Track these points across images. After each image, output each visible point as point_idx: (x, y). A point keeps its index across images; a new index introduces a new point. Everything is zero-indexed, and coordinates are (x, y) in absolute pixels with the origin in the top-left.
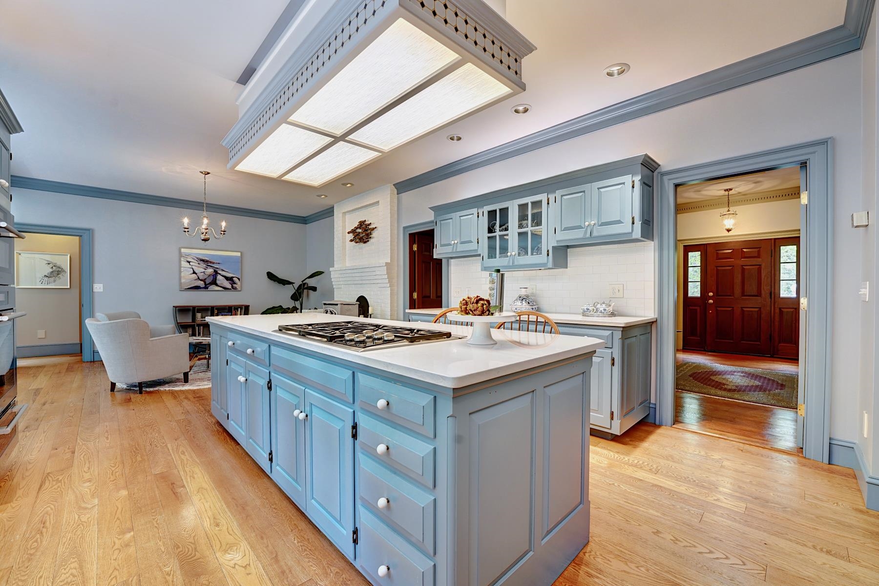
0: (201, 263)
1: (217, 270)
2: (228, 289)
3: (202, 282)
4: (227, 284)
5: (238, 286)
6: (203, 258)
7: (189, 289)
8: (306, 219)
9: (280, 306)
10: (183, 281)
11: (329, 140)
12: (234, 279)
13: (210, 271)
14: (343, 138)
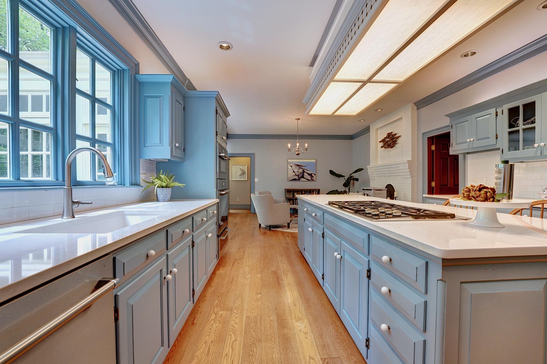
0: (297, 166)
1: (304, 170)
2: (309, 180)
3: (297, 177)
4: (309, 178)
5: (314, 178)
6: (298, 164)
7: (291, 180)
8: (352, 136)
9: (337, 190)
10: (289, 176)
11: (360, 84)
12: (312, 174)
13: (301, 170)
14: (369, 80)
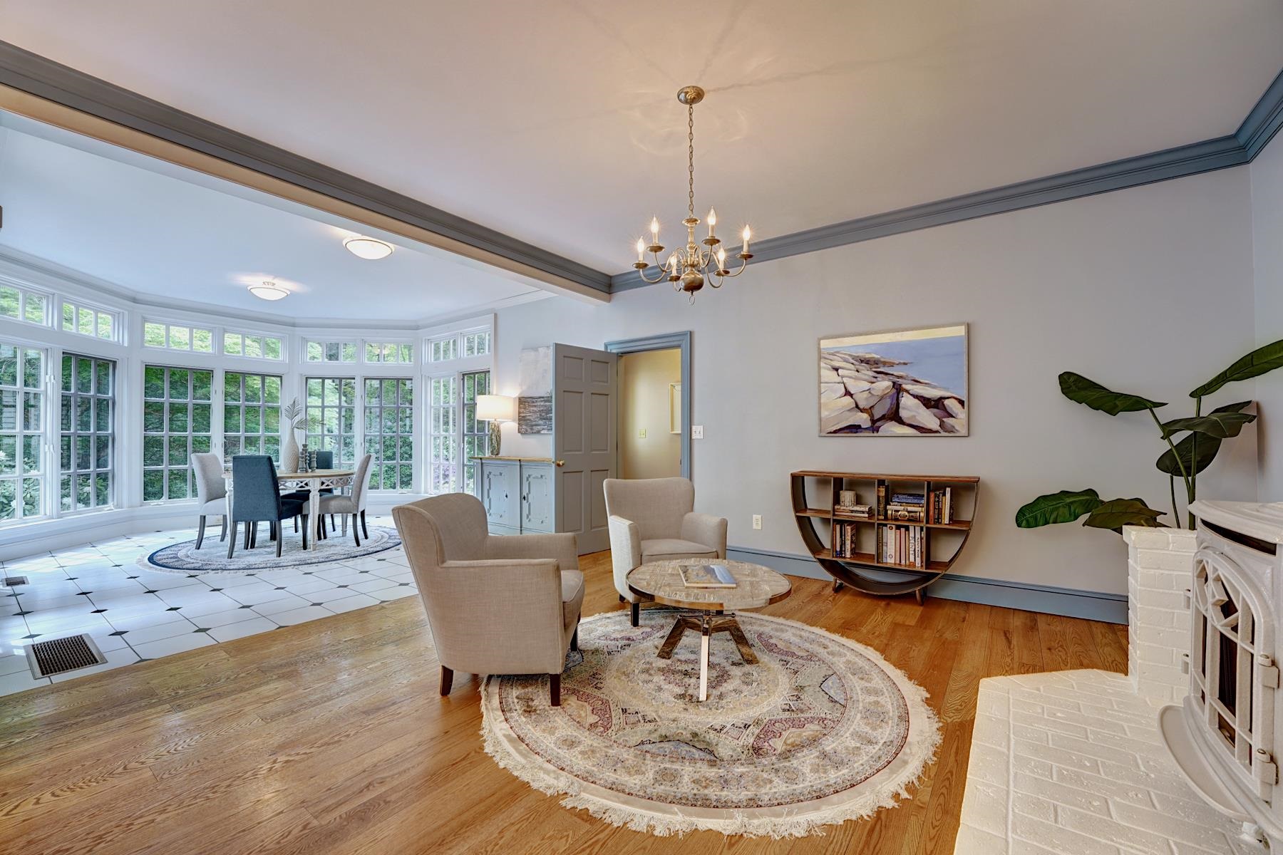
0: (863, 367)
1: (900, 381)
2: (930, 431)
3: (865, 416)
4: (929, 419)
5: (959, 422)
6: (868, 356)
7: (835, 432)
10: (824, 413)
12: (946, 402)
13: (884, 385)
